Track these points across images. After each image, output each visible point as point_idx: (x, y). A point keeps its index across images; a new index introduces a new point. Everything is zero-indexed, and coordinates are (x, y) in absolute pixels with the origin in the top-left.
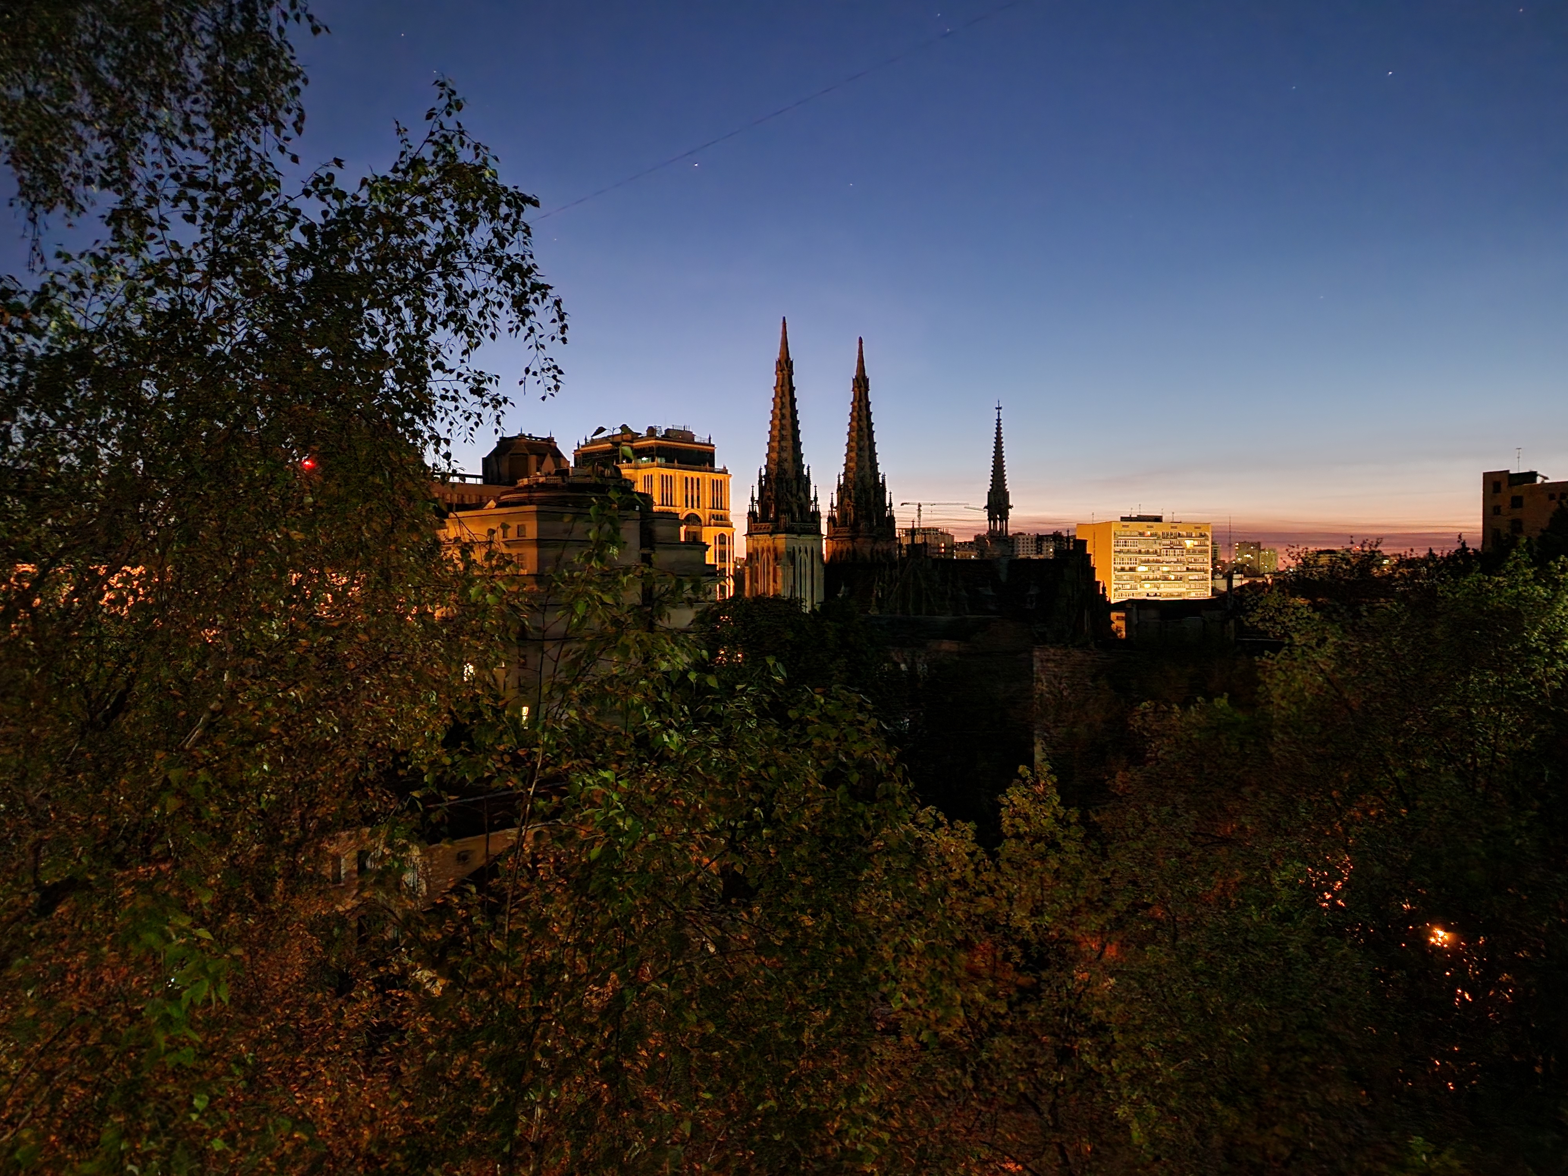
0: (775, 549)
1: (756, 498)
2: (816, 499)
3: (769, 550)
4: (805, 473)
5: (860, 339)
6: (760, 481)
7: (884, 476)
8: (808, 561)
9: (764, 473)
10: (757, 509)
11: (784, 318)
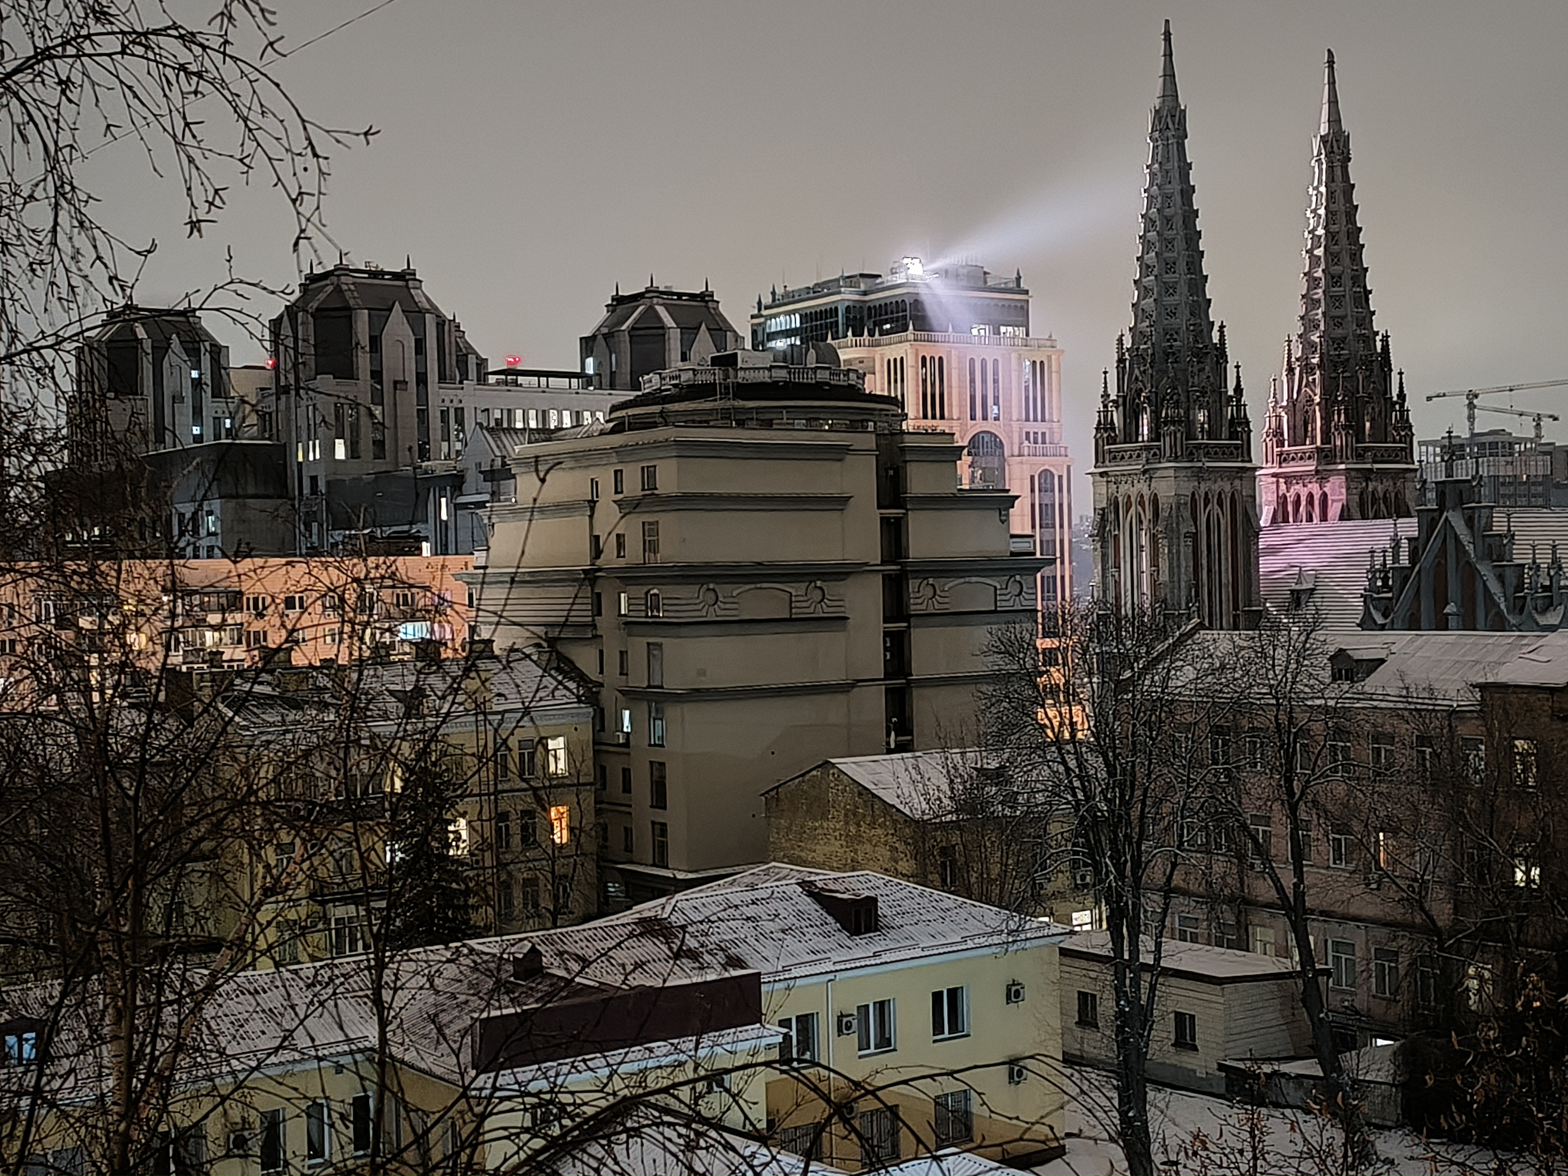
0: (1155, 501)
1: (1113, 397)
2: (1238, 390)
3: (1142, 503)
4: (1216, 340)
5: (1331, 54)
6: (1121, 361)
7: (1385, 339)
8: (1225, 522)
9: (1128, 343)
10: (1117, 418)
11: (1167, 21)
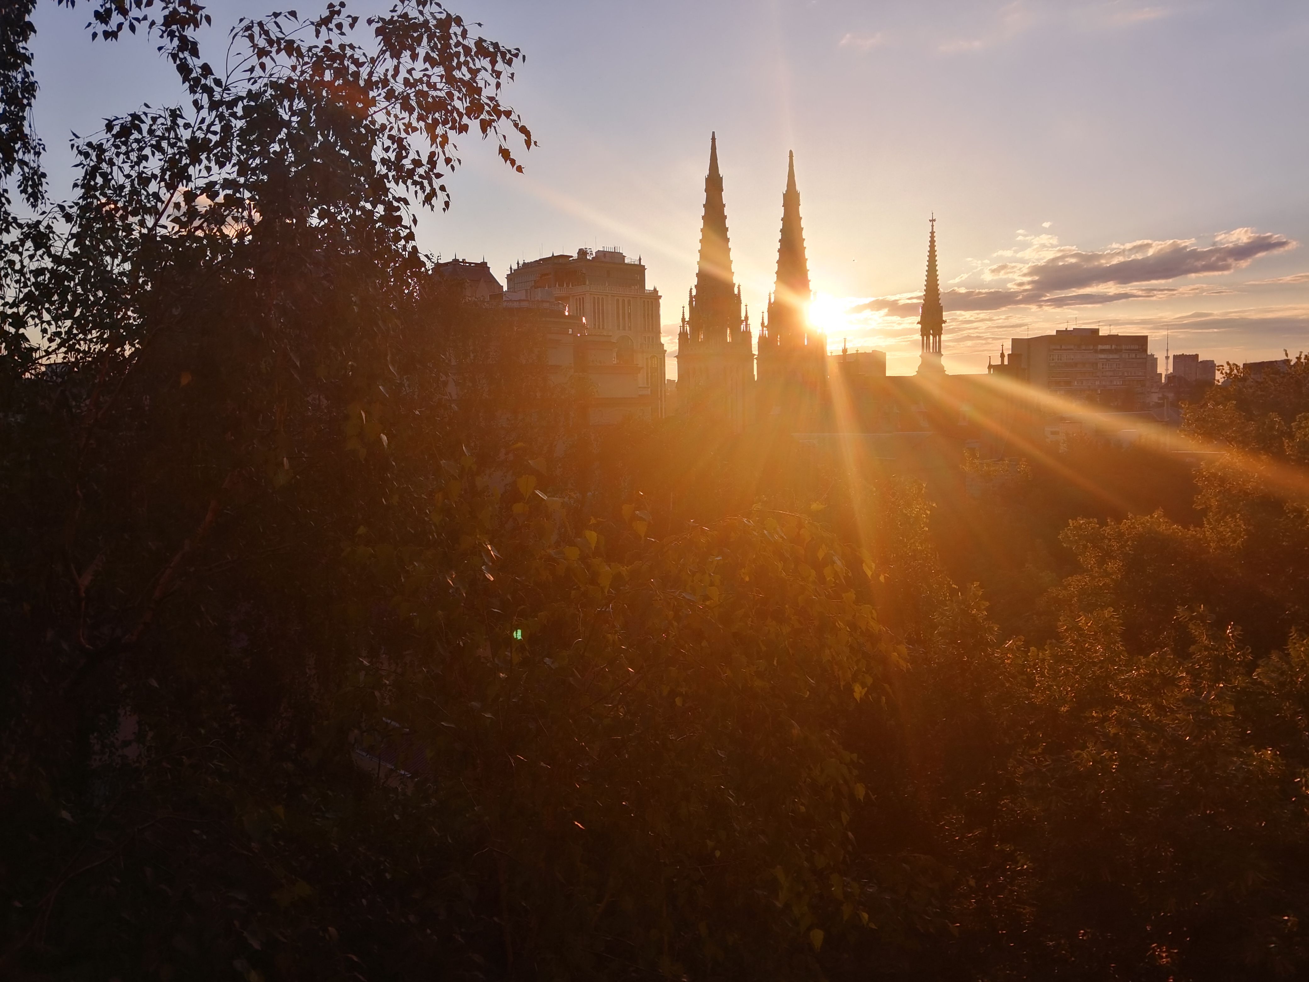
0: (706, 370)
1: (687, 319)
2: (747, 318)
3: (700, 371)
4: (736, 292)
5: (791, 152)
6: (691, 302)
8: (740, 382)
9: (694, 293)
10: (688, 329)
11: (713, 133)
